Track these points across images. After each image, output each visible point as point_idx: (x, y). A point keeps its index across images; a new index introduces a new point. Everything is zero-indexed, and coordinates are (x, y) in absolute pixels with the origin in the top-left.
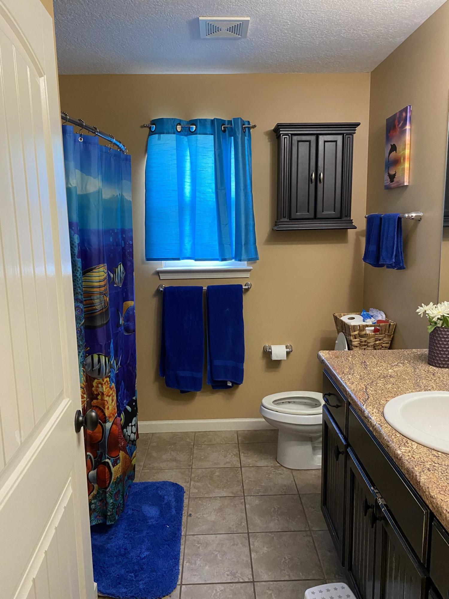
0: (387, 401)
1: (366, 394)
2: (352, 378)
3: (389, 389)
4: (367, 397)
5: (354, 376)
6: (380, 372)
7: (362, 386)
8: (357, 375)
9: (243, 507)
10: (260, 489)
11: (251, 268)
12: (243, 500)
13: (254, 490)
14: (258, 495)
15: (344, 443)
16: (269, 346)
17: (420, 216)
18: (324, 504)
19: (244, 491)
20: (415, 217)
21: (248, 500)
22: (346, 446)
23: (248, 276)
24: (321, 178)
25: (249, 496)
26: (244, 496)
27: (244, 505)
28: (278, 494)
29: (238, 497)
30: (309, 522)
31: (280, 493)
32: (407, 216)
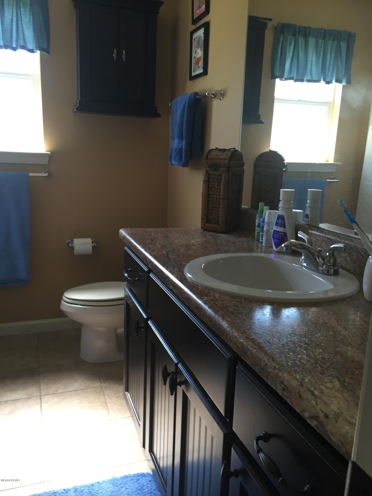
0: (187, 262)
1: (167, 258)
4: (168, 260)
7: (163, 252)
9: (39, 407)
10: (60, 387)
11: (50, 153)
12: (39, 400)
13: (53, 388)
14: (57, 392)
15: (145, 317)
16: (72, 242)
17: (221, 94)
18: (126, 390)
19: (42, 390)
20: (216, 95)
21: (45, 399)
22: (147, 319)
23: (47, 164)
24: (124, 56)
25: (46, 396)
26: (40, 396)
27: (39, 405)
28: (80, 389)
29: (34, 398)
30: (111, 411)
31: (82, 388)
32: (208, 94)
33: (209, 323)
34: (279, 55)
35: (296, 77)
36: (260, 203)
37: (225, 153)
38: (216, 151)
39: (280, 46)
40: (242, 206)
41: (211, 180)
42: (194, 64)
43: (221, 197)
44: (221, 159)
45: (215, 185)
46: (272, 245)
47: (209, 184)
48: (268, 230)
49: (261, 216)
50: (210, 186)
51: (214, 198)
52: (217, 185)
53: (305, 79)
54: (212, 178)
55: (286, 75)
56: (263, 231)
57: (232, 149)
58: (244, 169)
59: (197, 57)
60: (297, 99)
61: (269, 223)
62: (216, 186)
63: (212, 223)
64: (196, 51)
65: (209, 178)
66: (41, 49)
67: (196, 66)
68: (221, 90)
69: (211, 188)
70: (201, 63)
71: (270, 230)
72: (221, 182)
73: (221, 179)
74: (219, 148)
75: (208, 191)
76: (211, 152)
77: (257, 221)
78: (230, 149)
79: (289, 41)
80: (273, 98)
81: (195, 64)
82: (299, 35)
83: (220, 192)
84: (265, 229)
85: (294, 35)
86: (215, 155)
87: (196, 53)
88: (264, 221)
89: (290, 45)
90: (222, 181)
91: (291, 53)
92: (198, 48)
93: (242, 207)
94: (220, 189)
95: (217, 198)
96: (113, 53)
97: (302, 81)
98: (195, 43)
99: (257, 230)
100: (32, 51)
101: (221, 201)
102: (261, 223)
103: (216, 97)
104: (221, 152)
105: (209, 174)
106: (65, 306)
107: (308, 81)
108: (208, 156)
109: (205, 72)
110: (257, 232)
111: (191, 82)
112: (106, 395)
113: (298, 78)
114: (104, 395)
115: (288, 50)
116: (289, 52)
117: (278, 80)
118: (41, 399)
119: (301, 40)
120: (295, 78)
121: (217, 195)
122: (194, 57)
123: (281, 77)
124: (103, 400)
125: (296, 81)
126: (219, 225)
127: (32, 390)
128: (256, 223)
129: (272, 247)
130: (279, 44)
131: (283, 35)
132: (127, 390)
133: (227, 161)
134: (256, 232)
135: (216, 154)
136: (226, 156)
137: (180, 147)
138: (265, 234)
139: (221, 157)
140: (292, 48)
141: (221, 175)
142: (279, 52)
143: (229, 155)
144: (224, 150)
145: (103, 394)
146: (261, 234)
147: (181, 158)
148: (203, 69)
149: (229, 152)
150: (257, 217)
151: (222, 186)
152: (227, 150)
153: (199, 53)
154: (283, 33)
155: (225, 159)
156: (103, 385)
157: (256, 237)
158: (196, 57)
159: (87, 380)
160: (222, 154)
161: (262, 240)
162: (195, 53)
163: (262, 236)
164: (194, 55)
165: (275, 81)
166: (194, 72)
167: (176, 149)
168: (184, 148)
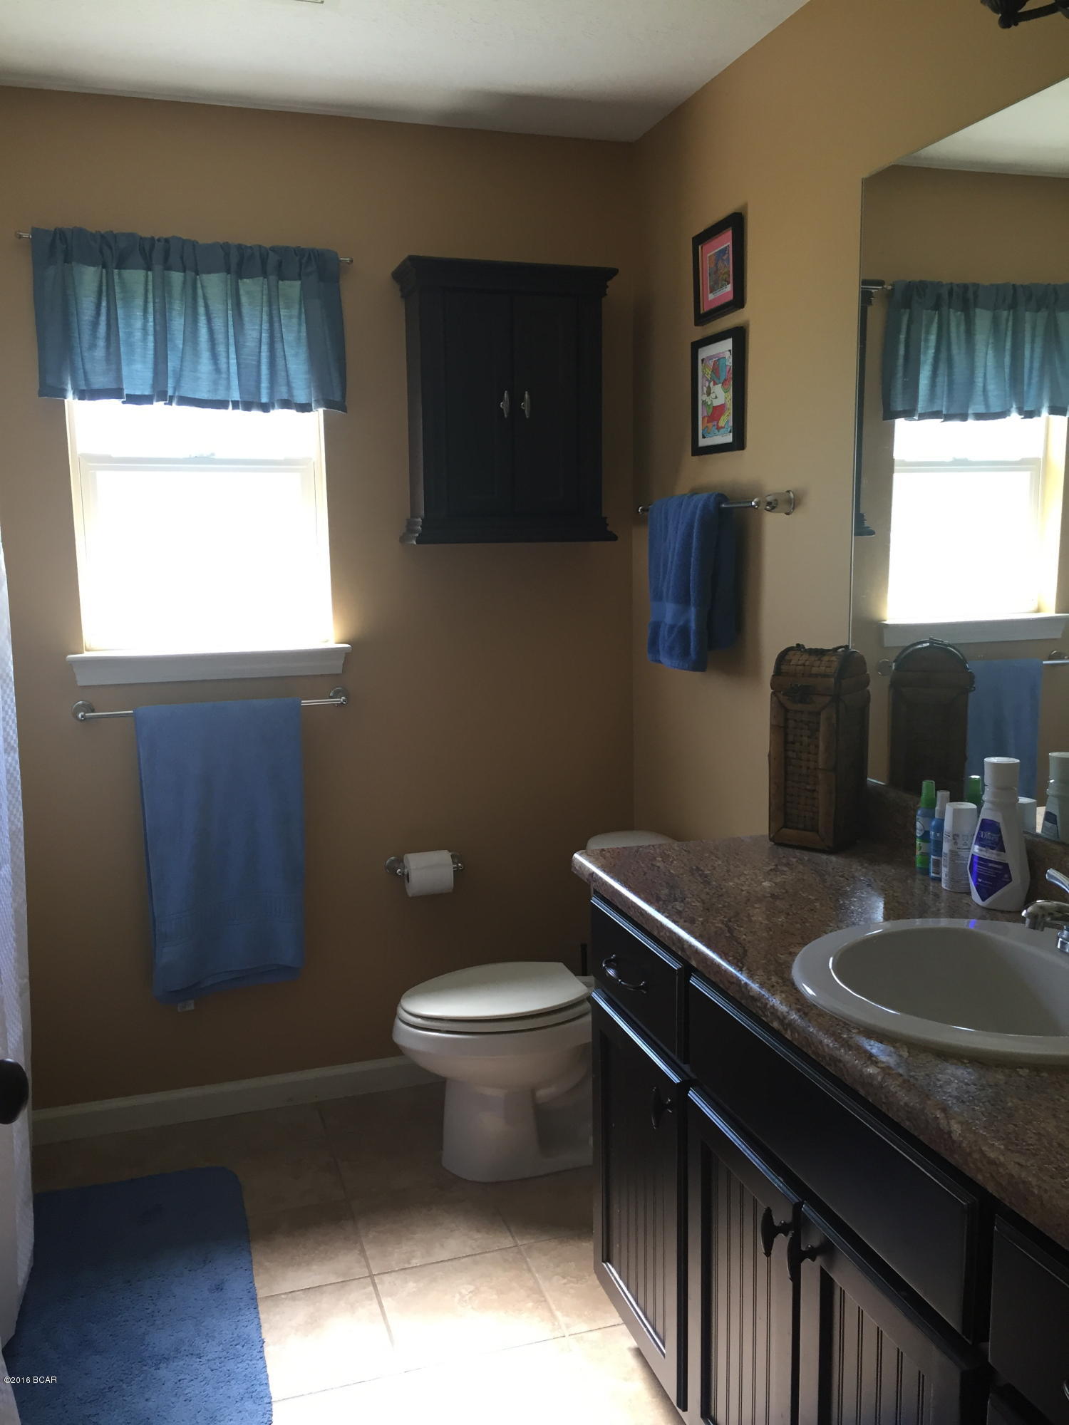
0: (790, 953)
1: (735, 943)
2: (687, 910)
3: (782, 926)
4: (740, 950)
5: (688, 903)
6: (743, 888)
7: (717, 925)
8: (694, 902)
9: (375, 1306)
10: (412, 1249)
11: (348, 648)
12: (371, 1288)
13: (397, 1254)
14: (411, 1266)
15: (676, 1080)
16: (400, 860)
17: (790, 503)
18: (605, 1257)
19: (370, 1261)
20: (777, 504)
21: (385, 1283)
22: (684, 1087)
23: (340, 671)
24: (525, 405)
25: (386, 1275)
26: (371, 1276)
27: (375, 1300)
28: (464, 1255)
29: (356, 1282)
30: (558, 1314)
31: (468, 1251)
32: (757, 503)
33: (908, 1123)
34: (901, 361)
35: (948, 409)
36: (925, 783)
37: (826, 658)
38: (799, 653)
39: (902, 337)
40: (869, 779)
41: (791, 724)
42: (703, 418)
43: (821, 765)
44: (816, 675)
45: (802, 736)
46: (970, 888)
47: (786, 735)
48: (954, 854)
49: (930, 814)
50: (791, 738)
51: (801, 767)
52: (809, 737)
53: (970, 411)
54: (795, 721)
55: (921, 406)
56: (938, 849)
57: (841, 647)
58: (868, 692)
59: (712, 403)
60: (949, 459)
61: (958, 836)
62: (805, 739)
63: (797, 829)
64: (709, 388)
65: (786, 720)
66: (328, 404)
67: (710, 425)
68: (788, 492)
69: (793, 743)
70: (727, 420)
71: (960, 853)
72: (818, 730)
73: (818, 723)
74: (807, 647)
75: (786, 750)
76: (787, 658)
77: (918, 825)
78: (835, 649)
79: (924, 323)
80: (891, 463)
81: (706, 419)
82: (949, 307)
83: (816, 754)
84: (946, 847)
85: (937, 307)
86: (800, 665)
87: (709, 394)
88: (940, 828)
89: (928, 333)
90: (822, 729)
91: (931, 352)
92: (715, 384)
93: (868, 782)
94: (817, 746)
95: (808, 768)
96: (502, 399)
97: (964, 417)
98: (704, 369)
99: (920, 848)
100: (304, 408)
101: (820, 776)
102: (932, 833)
103: (776, 510)
104: (813, 658)
105: (787, 710)
106: (405, 1035)
107: (979, 416)
108: (783, 667)
109: (739, 442)
110: (922, 853)
111: (696, 458)
112: (534, 1269)
113: (952, 411)
114: (529, 1270)
115: (922, 343)
116: (927, 348)
117: (900, 424)
118: (375, 1285)
119: (955, 318)
120: (944, 412)
121: (808, 760)
122: (704, 403)
123: (909, 414)
124: (530, 1283)
125: (948, 417)
126: (817, 832)
127: (347, 1261)
128: (918, 831)
129: (969, 893)
130: (899, 332)
131: (908, 311)
132: (607, 1258)
133: (833, 680)
134: (918, 853)
135: (800, 663)
136: (827, 667)
137: (681, 623)
138: (945, 861)
139: (815, 670)
140: (933, 338)
141: (818, 714)
142: (902, 352)
143: (835, 665)
144: (820, 653)
145: (525, 1267)
146: (934, 859)
147: (685, 653)
148: (731, 434)
149: (834, 658)
150: (917, 817)
151: (821, 738)
152: (829, 650)
153: (721, 396)
154: (907, 304)
155: (825, 676)
156: (519, 1243)
157: (918, 865)
158: (709, 403)
159: (478, 1231)
160: (818, 663)
161: (938, 872)
162: (705, 392)
163: (937, 864)
164: (702, 397)
165: (894, 422)
166: (704, 437)
167: (672, 627)
168: (693, 625)
